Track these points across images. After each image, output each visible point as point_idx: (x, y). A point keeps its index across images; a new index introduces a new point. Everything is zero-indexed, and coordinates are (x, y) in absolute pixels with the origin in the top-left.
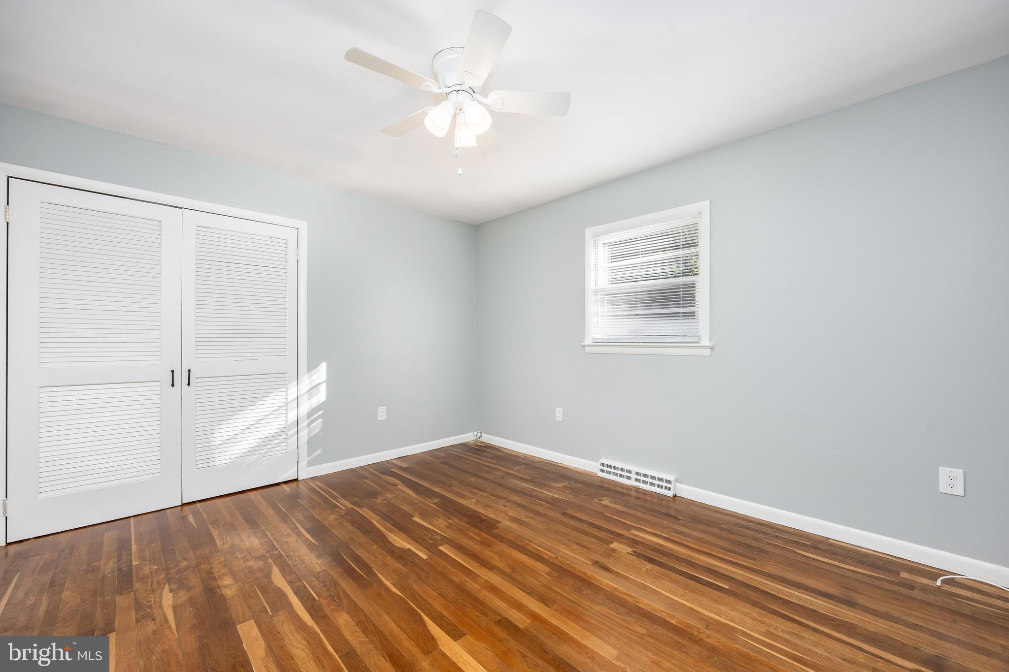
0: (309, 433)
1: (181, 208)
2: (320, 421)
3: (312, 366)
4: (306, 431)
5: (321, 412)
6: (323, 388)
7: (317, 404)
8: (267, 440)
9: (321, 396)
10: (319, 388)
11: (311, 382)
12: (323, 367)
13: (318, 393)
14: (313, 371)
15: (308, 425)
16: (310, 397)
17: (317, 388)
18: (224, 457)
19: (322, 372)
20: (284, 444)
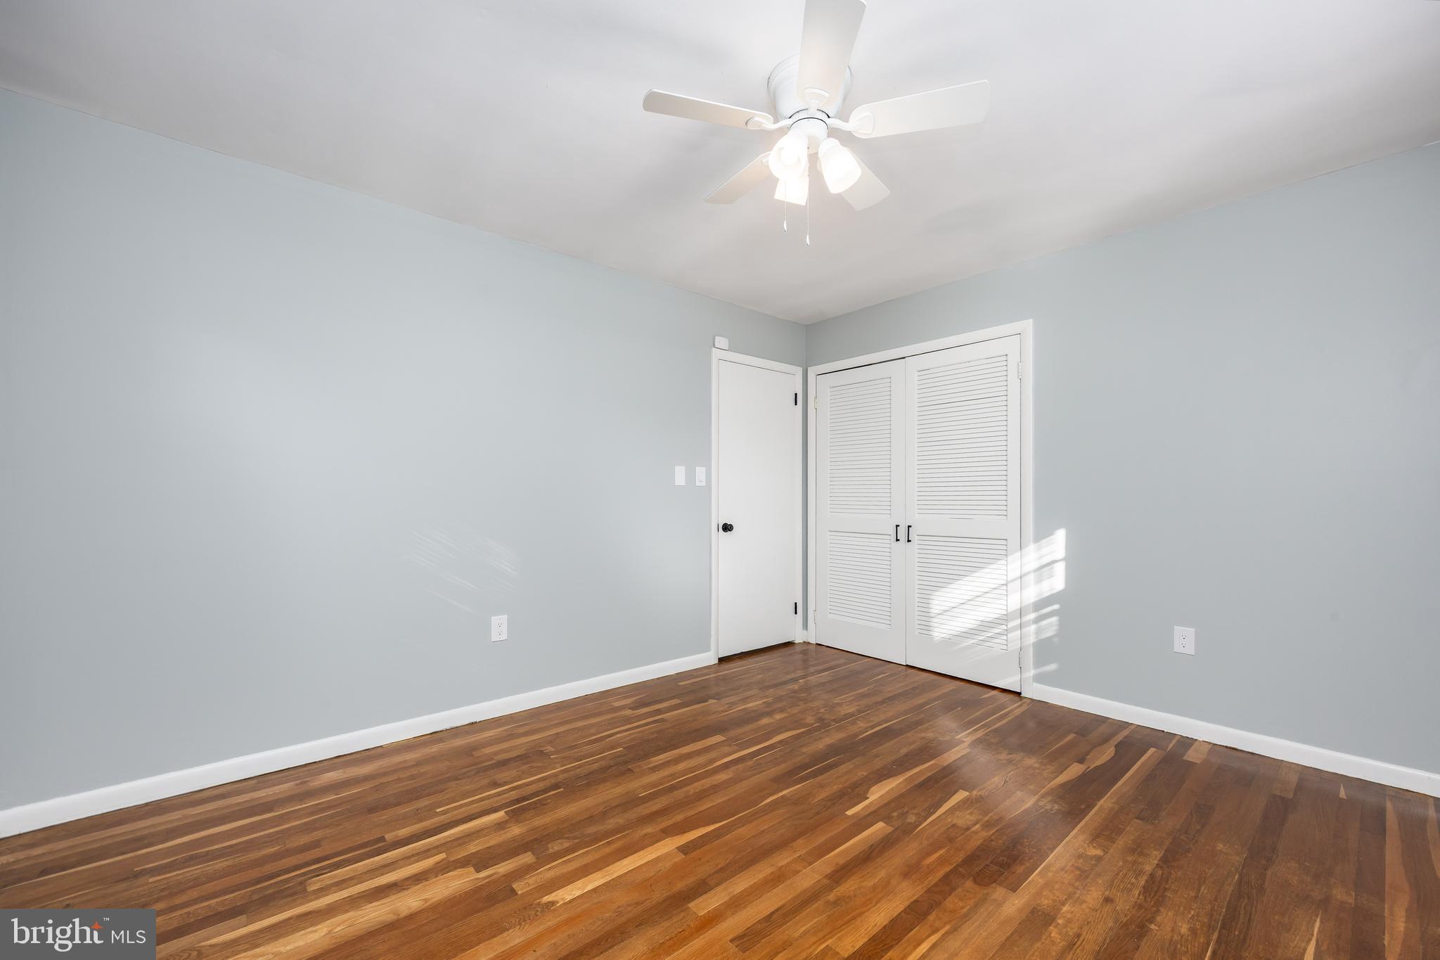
0: (1038, 632)
1: (904, 358)
2: (1054, 619)
3: (1042, 534)
4: (1033, 627)
5: (1056, 607)
6: (1060, 569)
7: (1049, 594)
8: (985, 626)
9: (1057, 581)
10: (1052, 568)
11: (1041, 557)
12: (1060, 535)
13: (1051, 576)
14: (1044, 541)
15: (1037, 621)
16: (1039, 580)
17: (1049, 567)
18: (943, 629)
19: (1058, 543)
20: (1005, 637)
